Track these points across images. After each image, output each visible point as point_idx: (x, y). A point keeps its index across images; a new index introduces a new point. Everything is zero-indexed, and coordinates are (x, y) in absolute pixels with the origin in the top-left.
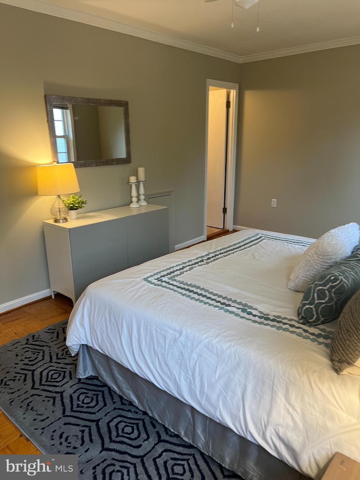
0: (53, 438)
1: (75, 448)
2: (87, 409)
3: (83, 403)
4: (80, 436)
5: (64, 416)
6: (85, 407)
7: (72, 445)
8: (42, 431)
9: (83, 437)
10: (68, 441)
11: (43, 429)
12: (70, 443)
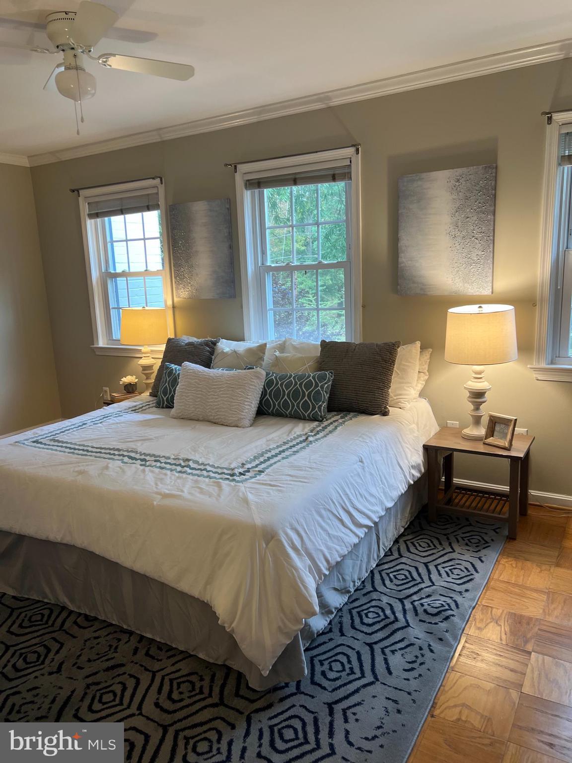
0: (419, 676)
1: (421, 649)
2: (352, 663)
3: (344, 670)
4: (403, 652)
5: (377, 680)
6: (350, 666)
7: (418, 653)
8: (414, 693)
9: (401, 649)
10: (414, 659)
11: (409, 694)
12: (417, 657)
